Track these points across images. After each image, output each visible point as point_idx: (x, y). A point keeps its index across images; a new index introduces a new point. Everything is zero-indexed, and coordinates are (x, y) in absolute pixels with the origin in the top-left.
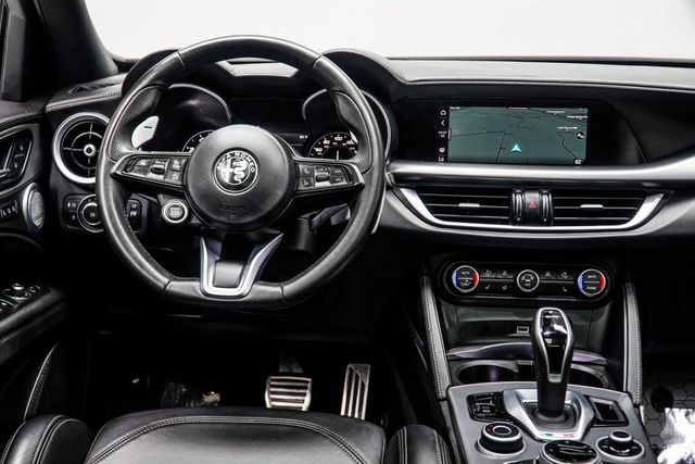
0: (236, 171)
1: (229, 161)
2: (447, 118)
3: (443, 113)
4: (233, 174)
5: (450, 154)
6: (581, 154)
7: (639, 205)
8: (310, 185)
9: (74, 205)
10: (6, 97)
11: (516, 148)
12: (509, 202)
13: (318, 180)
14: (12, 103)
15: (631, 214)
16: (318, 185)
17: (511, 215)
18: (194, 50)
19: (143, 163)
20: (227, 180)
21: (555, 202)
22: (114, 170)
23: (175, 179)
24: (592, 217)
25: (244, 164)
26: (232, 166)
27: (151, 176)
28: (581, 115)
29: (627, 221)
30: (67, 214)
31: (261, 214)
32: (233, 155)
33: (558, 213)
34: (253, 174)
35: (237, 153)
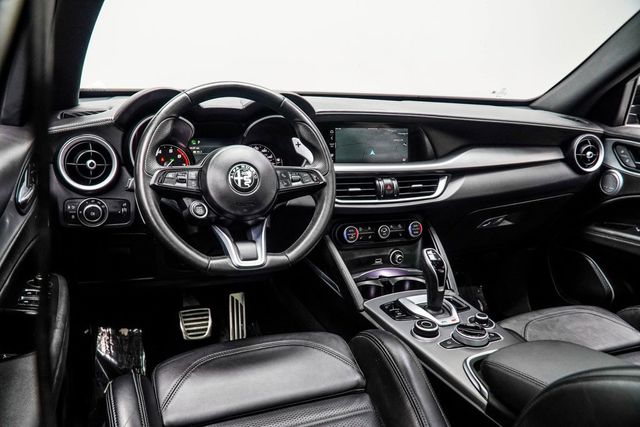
0: (245, 178)
1: (238, 172)
2: (334, 135)
3: (332, 132)
4: (243, 181)
5: (337, 158)
6: (405, 155)
7: (437, 183)
8: (288, 185)
9: (73, 207)
10: (5, 122)
11: (372, 153)
12: (375, 185)
13: (293, 181)
14: (13, 127)
15: (435, 189)
16: (294, 184)
17: (377, 194)
18: (197, 91)
19: (170, 175)
20: (239, 185)
21: (399, 184)
22: (152, 182)
23: (193, 186)
24: (417, 192)
25: (249, 174)
26: (242, 176)
27: (178, 184)
28: (405, 133)
29: (432, 193)
30: (67, 215)
31: (263, 208)
32: (240, 167)
33: (401, 191)
34: (256, 180)
35: (243, 166)
